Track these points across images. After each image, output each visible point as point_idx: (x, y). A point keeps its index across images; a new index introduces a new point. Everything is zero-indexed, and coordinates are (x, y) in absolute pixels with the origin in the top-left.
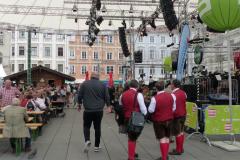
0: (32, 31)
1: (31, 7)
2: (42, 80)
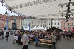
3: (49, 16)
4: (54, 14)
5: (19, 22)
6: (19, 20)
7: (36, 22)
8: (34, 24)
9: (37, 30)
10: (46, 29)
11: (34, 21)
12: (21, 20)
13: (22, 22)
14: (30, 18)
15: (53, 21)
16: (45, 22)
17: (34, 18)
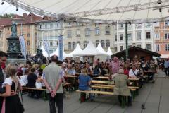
0: (128, 23)
1: (127, 7)
2: (136, 57)
3: (117, 12)
5: (28, 35)
6: (26, 27)
7: (78, 33)
8: (74, 39)
9: (84, 57)
10: (110, 53)
11: (73, 30)
12: (32, 27)
13: (36, 34)
14: (62, 19)
15: (133, 29)
16: (108, 33)
17: (72, 20)
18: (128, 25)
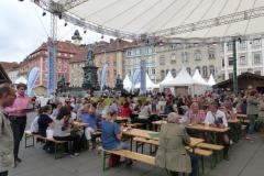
0: (237, 40)
2: (250, 87)
4: (245, 13)
6: (113, 54)
7: (174, 58)
8: (168, 66)
11: (167, 55)
12: (120, 54)
13: (123, 62)
16: (211, 56)
18: (237, 43)
